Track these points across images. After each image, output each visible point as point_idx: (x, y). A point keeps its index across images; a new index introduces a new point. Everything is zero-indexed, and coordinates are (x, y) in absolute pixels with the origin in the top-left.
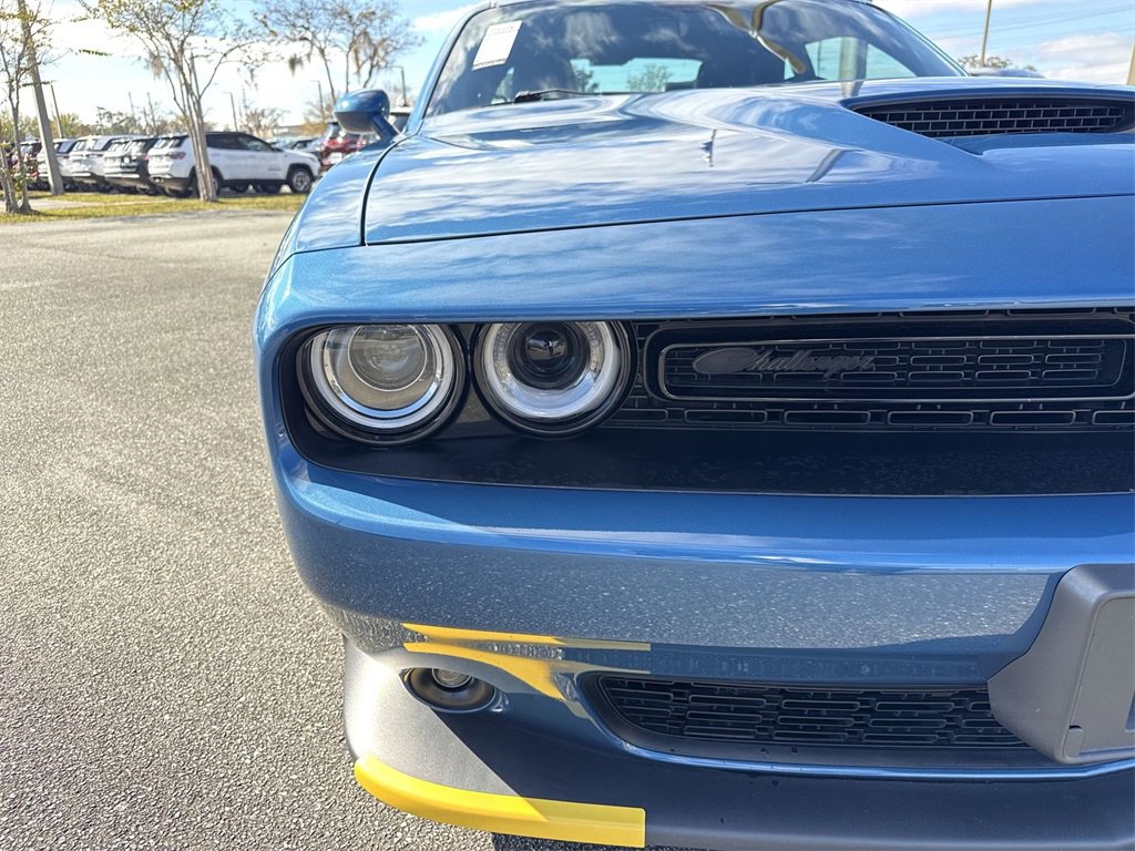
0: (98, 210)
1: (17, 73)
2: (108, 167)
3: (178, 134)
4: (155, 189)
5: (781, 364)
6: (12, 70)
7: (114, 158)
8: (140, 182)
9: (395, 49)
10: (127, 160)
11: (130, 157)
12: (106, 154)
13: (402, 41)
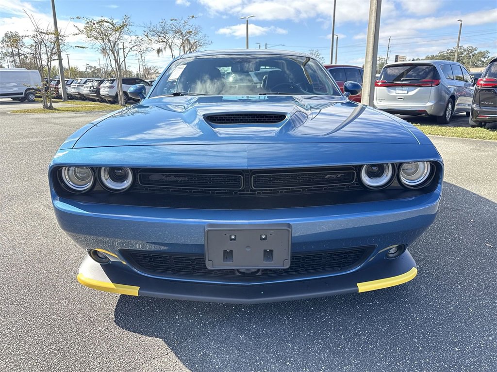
0: (78, 108)
1: (51, 55)
2: (85, 91)
3: (112, 79)
4: (102, 100)
5: (168, 178)
6: (49, 54)
7: (87, 87)
8: (96, 97)
9: (200, 46)
10: (92, 88)
11: (93, 87)
12: (85, 85)
13: (203, 43)
